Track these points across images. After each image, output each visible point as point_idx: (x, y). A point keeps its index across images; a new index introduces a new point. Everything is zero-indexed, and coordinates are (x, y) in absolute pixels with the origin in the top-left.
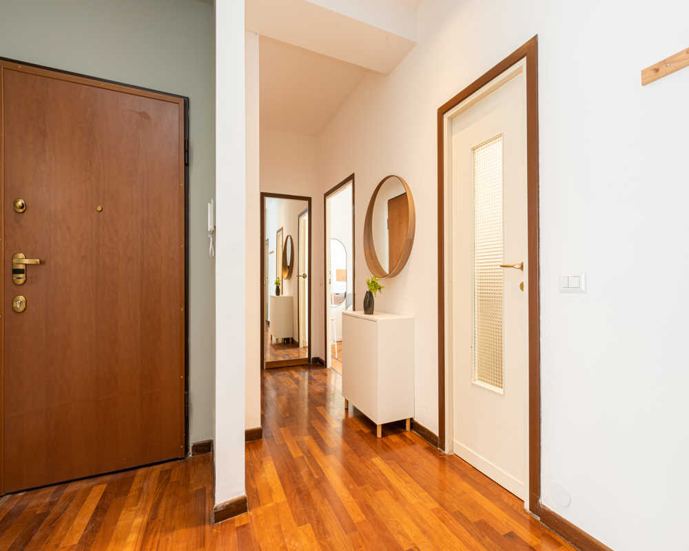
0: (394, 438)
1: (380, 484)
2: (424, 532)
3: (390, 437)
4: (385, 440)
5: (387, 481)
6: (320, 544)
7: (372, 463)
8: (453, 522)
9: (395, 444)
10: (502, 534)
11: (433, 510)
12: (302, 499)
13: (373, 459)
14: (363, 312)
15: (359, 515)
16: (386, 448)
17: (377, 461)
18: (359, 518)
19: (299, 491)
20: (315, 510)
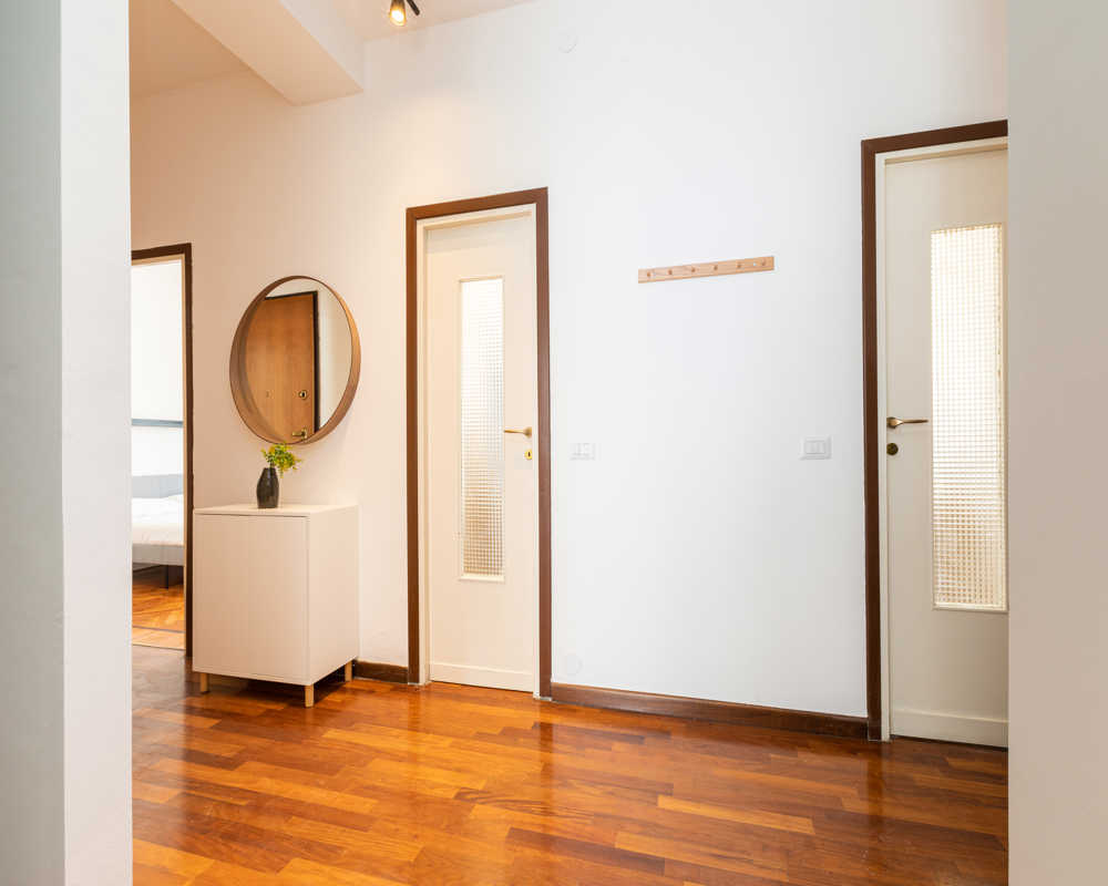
0: (334, 698)
1: (361, 757)
2: (459, 770)
3: (327, 698)
4: (321, 705)
5: (369, 748)
6: (338, 865)
7: (327, 739)
8: (479, 744)
9: (343, 703)
10: (529, 728)
11: (452, 746)
12: (246, 842)
13: (325, 736)
14: (256, 505)
15: (365, 803)
16: (332, 713)
17: (331, 734)
18: (368, 805)
19: (230, 837)
20: (289, 838)
